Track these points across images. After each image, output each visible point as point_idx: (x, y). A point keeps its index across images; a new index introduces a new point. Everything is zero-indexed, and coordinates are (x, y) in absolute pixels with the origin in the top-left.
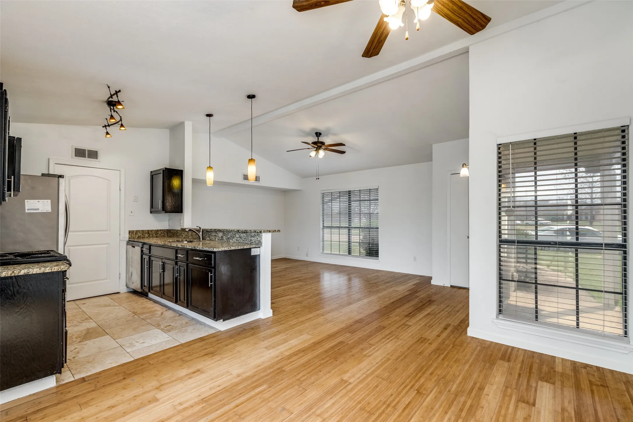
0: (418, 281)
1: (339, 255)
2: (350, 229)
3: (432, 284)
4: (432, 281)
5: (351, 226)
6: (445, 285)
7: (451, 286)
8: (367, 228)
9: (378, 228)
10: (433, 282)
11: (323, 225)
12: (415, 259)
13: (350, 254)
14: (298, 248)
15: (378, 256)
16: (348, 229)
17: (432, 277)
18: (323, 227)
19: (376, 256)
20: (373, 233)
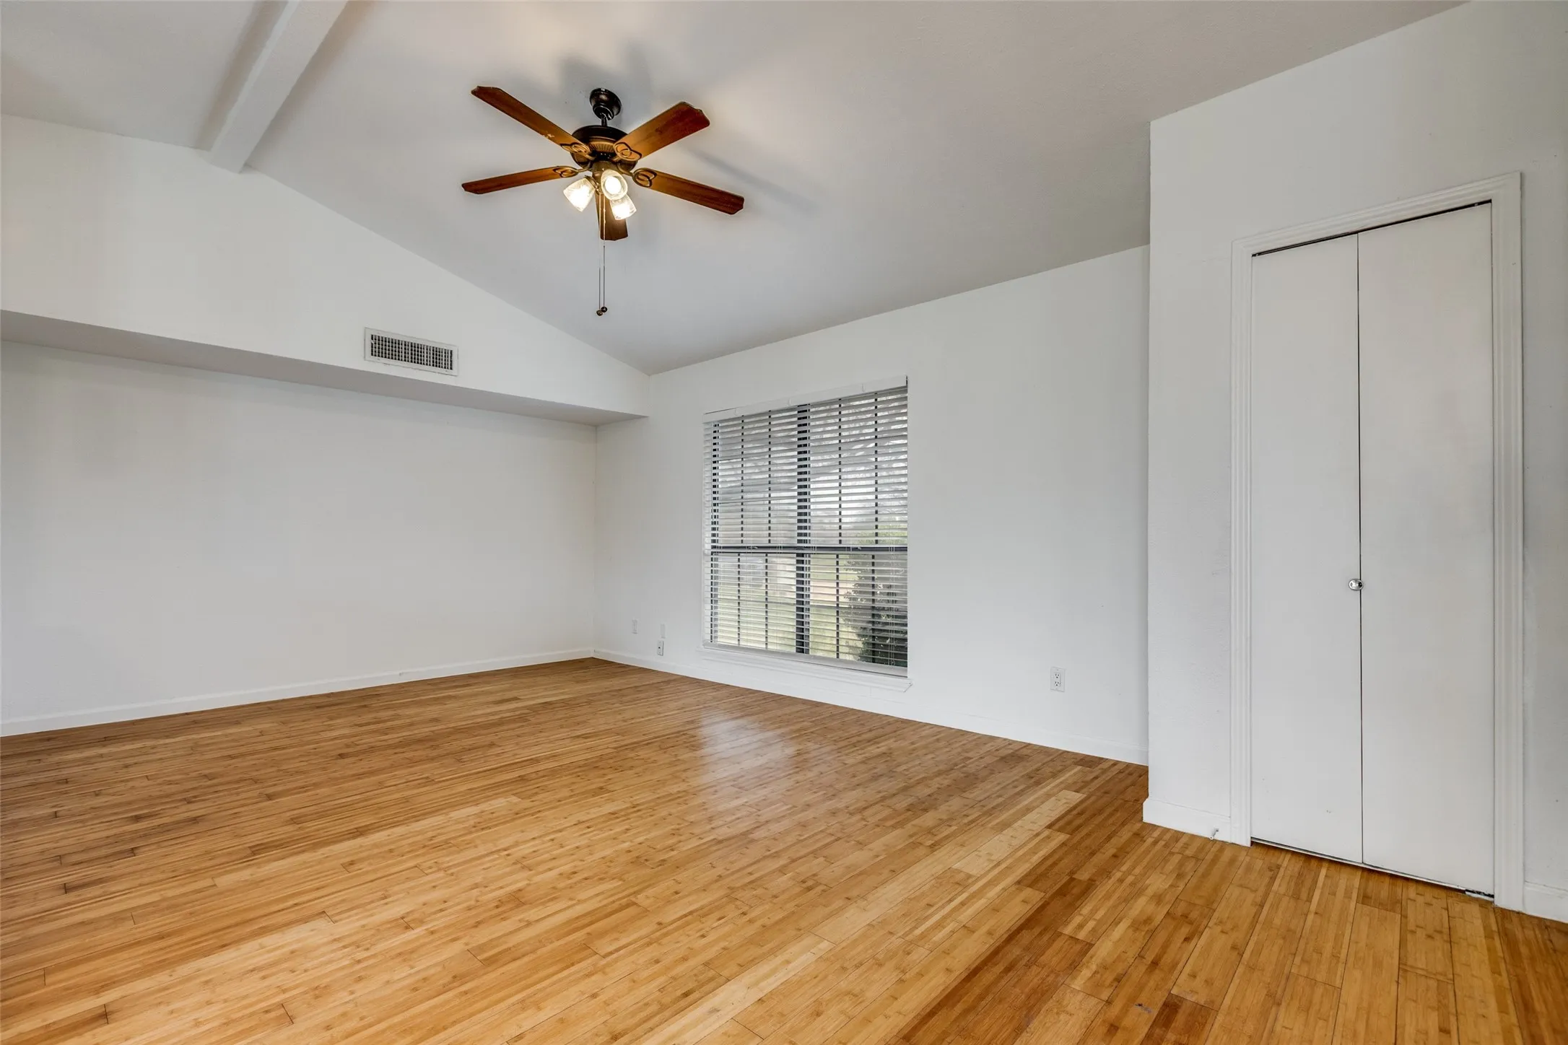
0: (1076, 797)
1: (766, 651)
2: (802, 555)
3: (1146, 819)
4: (1146, 804)
5: (805, 541)
6: (1219, 837)
7: (1255, 843)
8: (864, 549)
9: (905, 549)
10: (1156, 812)
11: (714, 541)
12: (1058, 682)
13: (802, 651)
14: (635, 623)
15: (906, 666)
16: (798, 555)
17: (1147, 768)
18: (714, 547)
19: (897, 664)
20: (888, 569)
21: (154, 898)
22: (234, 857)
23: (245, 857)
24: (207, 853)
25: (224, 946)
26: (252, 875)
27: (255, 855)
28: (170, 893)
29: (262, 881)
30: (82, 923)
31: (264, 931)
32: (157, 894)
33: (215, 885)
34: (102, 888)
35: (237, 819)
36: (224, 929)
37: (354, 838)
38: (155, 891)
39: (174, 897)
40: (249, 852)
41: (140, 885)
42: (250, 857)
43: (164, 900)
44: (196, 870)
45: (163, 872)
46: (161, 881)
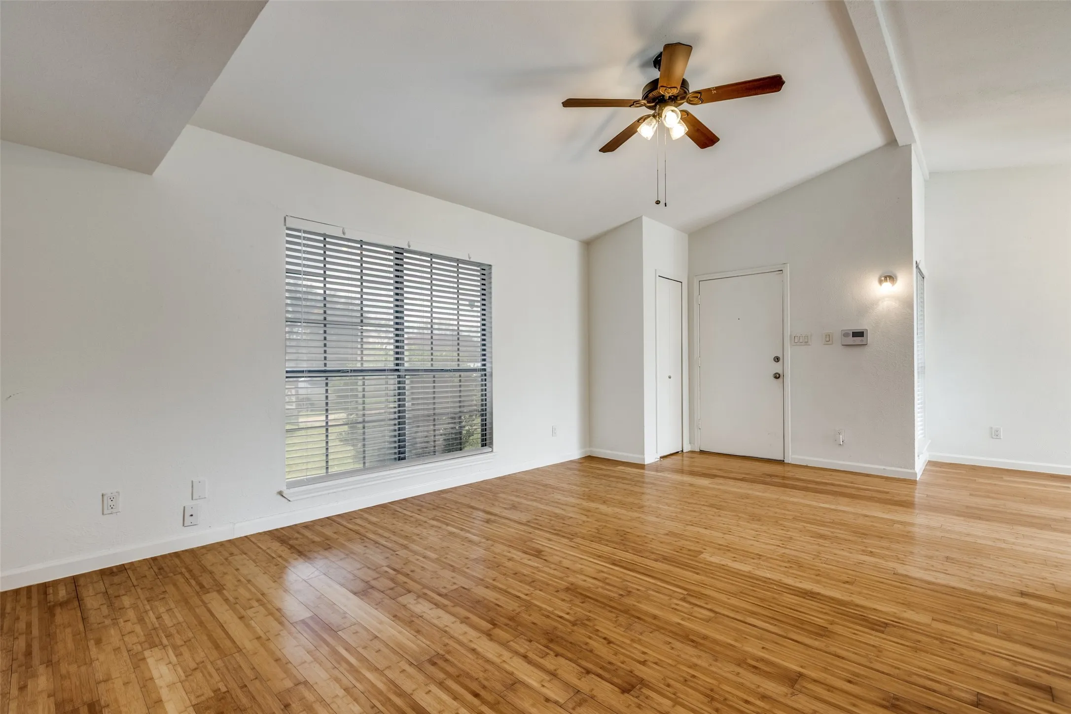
1: (365, 470)
13: (402, 459)
21: (978, 636)
22: (901, 632)
23: (895, 626)
24: (916, 650)
25: (953, 588)
26: (905, 612)
27: (886, 624)
28: (965, 632)
29: (903, 604)
30: (1034, 647)
31: (929, 583)
32: (974, 638)
33: (933, 619)
34: (1016, 672)
35: (857, 671)
36: (948, 595)
37: (818, 594)
38: (976, 641)
39: (964, 628)
40: (888, 629)
41: (984, 653)
42: (891, 625)
43: (971, 630)
44: (937, 639)
45: (962, 654)
46: (966, 647)
